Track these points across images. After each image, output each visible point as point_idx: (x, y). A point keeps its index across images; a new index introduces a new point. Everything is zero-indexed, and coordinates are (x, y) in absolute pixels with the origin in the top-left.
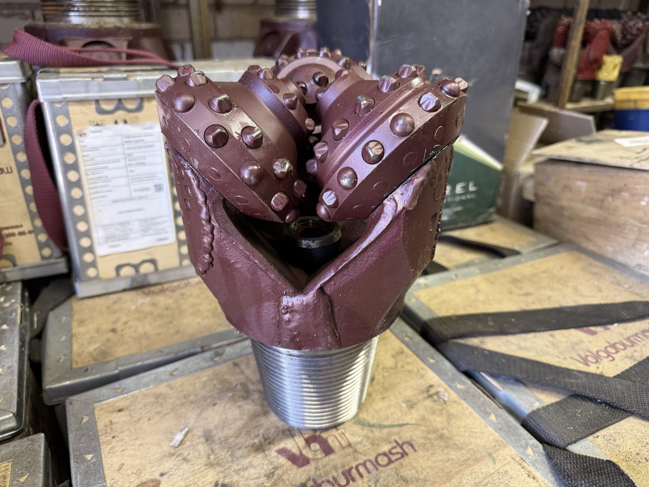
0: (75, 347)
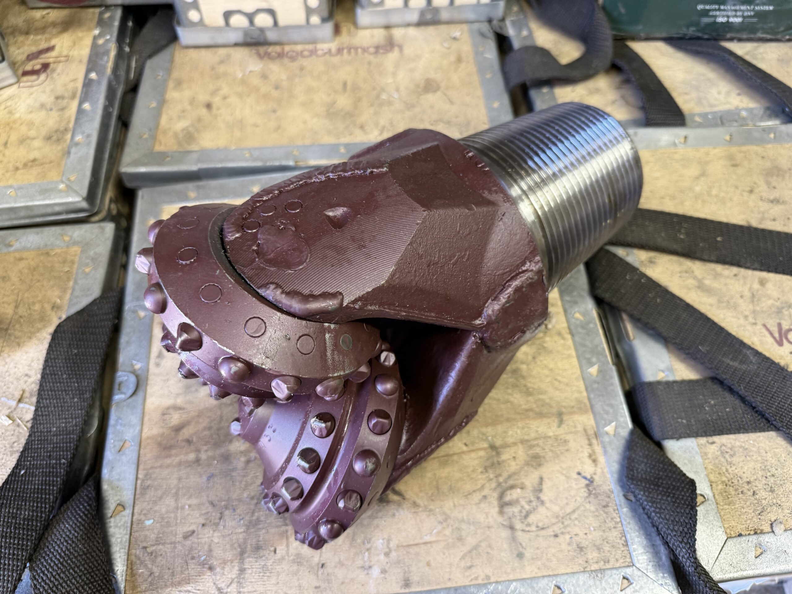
0: (164, 121)
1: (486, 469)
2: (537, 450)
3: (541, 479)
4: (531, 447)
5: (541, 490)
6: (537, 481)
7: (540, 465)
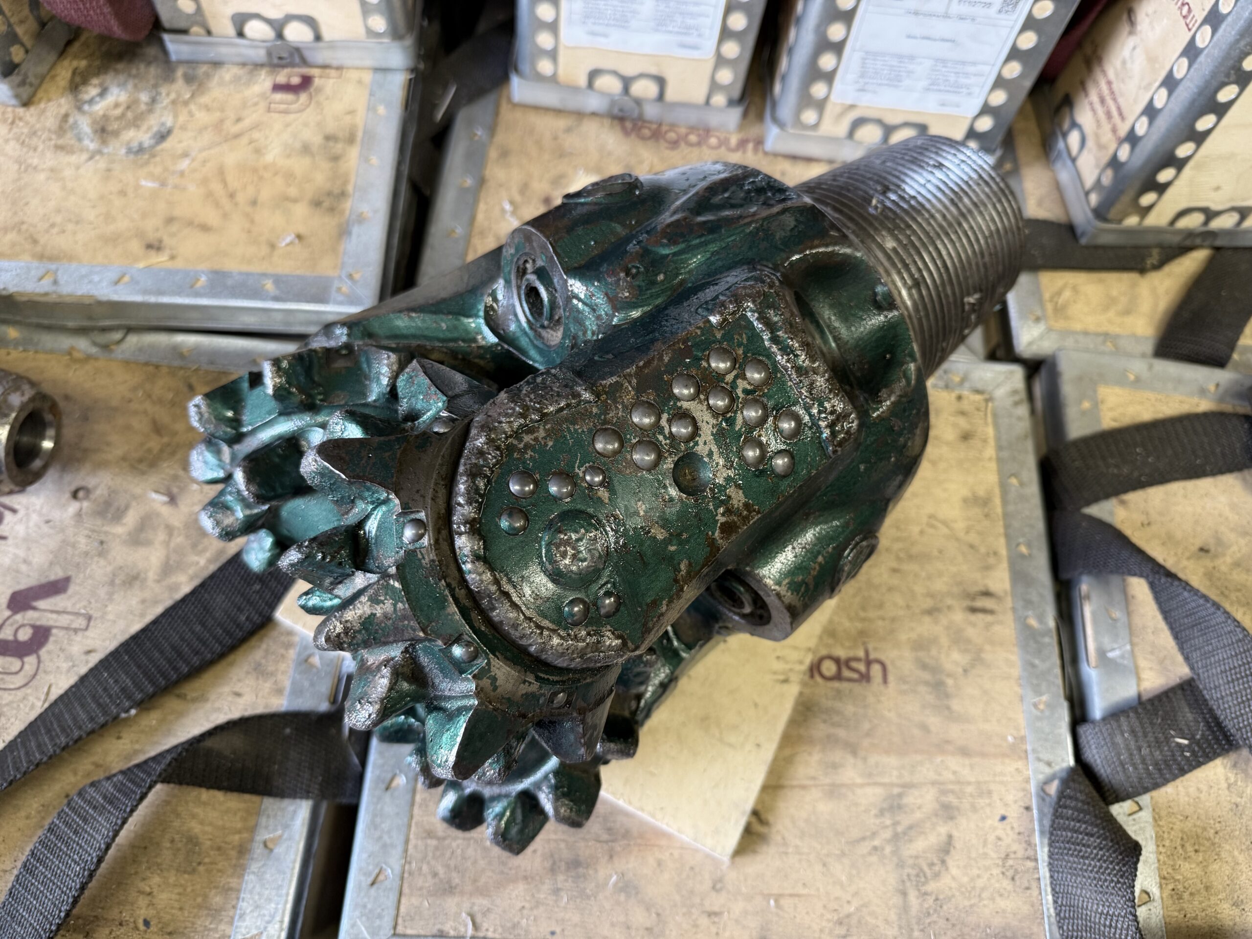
1: (881, 813)
2: (951, 799)
3: (950, 837)
4: (944, 792)
5: (947, 852)
6: (943, 838)
7: (952, 818)
